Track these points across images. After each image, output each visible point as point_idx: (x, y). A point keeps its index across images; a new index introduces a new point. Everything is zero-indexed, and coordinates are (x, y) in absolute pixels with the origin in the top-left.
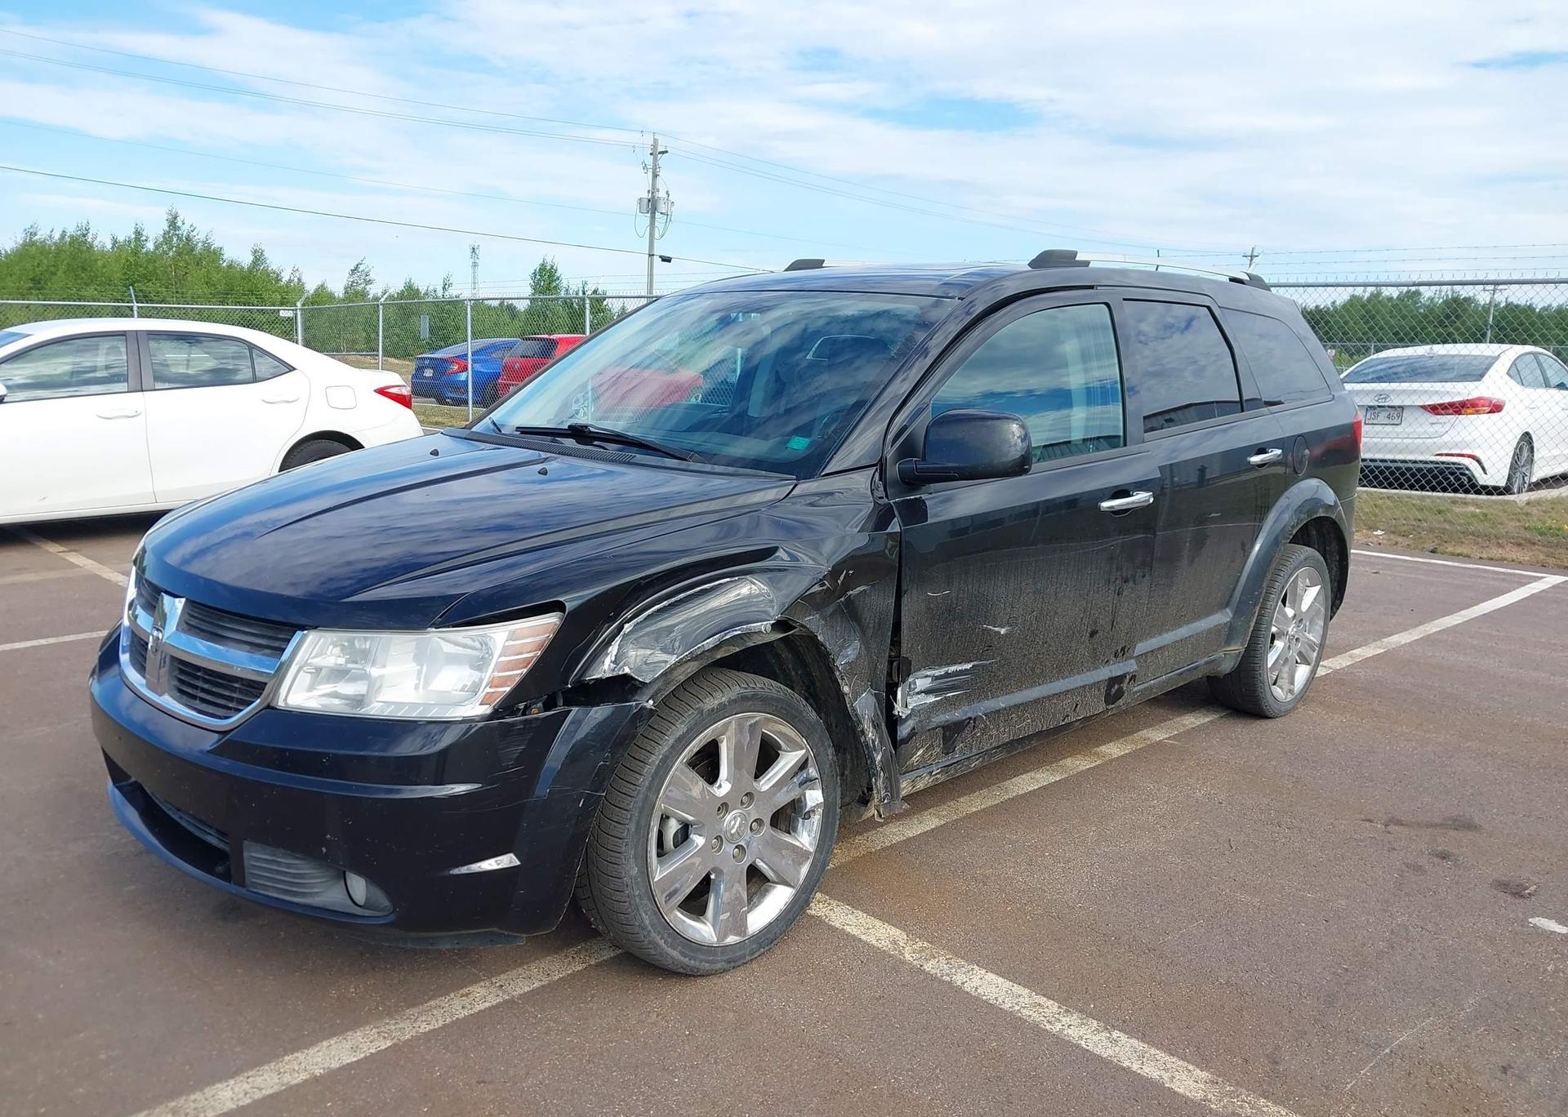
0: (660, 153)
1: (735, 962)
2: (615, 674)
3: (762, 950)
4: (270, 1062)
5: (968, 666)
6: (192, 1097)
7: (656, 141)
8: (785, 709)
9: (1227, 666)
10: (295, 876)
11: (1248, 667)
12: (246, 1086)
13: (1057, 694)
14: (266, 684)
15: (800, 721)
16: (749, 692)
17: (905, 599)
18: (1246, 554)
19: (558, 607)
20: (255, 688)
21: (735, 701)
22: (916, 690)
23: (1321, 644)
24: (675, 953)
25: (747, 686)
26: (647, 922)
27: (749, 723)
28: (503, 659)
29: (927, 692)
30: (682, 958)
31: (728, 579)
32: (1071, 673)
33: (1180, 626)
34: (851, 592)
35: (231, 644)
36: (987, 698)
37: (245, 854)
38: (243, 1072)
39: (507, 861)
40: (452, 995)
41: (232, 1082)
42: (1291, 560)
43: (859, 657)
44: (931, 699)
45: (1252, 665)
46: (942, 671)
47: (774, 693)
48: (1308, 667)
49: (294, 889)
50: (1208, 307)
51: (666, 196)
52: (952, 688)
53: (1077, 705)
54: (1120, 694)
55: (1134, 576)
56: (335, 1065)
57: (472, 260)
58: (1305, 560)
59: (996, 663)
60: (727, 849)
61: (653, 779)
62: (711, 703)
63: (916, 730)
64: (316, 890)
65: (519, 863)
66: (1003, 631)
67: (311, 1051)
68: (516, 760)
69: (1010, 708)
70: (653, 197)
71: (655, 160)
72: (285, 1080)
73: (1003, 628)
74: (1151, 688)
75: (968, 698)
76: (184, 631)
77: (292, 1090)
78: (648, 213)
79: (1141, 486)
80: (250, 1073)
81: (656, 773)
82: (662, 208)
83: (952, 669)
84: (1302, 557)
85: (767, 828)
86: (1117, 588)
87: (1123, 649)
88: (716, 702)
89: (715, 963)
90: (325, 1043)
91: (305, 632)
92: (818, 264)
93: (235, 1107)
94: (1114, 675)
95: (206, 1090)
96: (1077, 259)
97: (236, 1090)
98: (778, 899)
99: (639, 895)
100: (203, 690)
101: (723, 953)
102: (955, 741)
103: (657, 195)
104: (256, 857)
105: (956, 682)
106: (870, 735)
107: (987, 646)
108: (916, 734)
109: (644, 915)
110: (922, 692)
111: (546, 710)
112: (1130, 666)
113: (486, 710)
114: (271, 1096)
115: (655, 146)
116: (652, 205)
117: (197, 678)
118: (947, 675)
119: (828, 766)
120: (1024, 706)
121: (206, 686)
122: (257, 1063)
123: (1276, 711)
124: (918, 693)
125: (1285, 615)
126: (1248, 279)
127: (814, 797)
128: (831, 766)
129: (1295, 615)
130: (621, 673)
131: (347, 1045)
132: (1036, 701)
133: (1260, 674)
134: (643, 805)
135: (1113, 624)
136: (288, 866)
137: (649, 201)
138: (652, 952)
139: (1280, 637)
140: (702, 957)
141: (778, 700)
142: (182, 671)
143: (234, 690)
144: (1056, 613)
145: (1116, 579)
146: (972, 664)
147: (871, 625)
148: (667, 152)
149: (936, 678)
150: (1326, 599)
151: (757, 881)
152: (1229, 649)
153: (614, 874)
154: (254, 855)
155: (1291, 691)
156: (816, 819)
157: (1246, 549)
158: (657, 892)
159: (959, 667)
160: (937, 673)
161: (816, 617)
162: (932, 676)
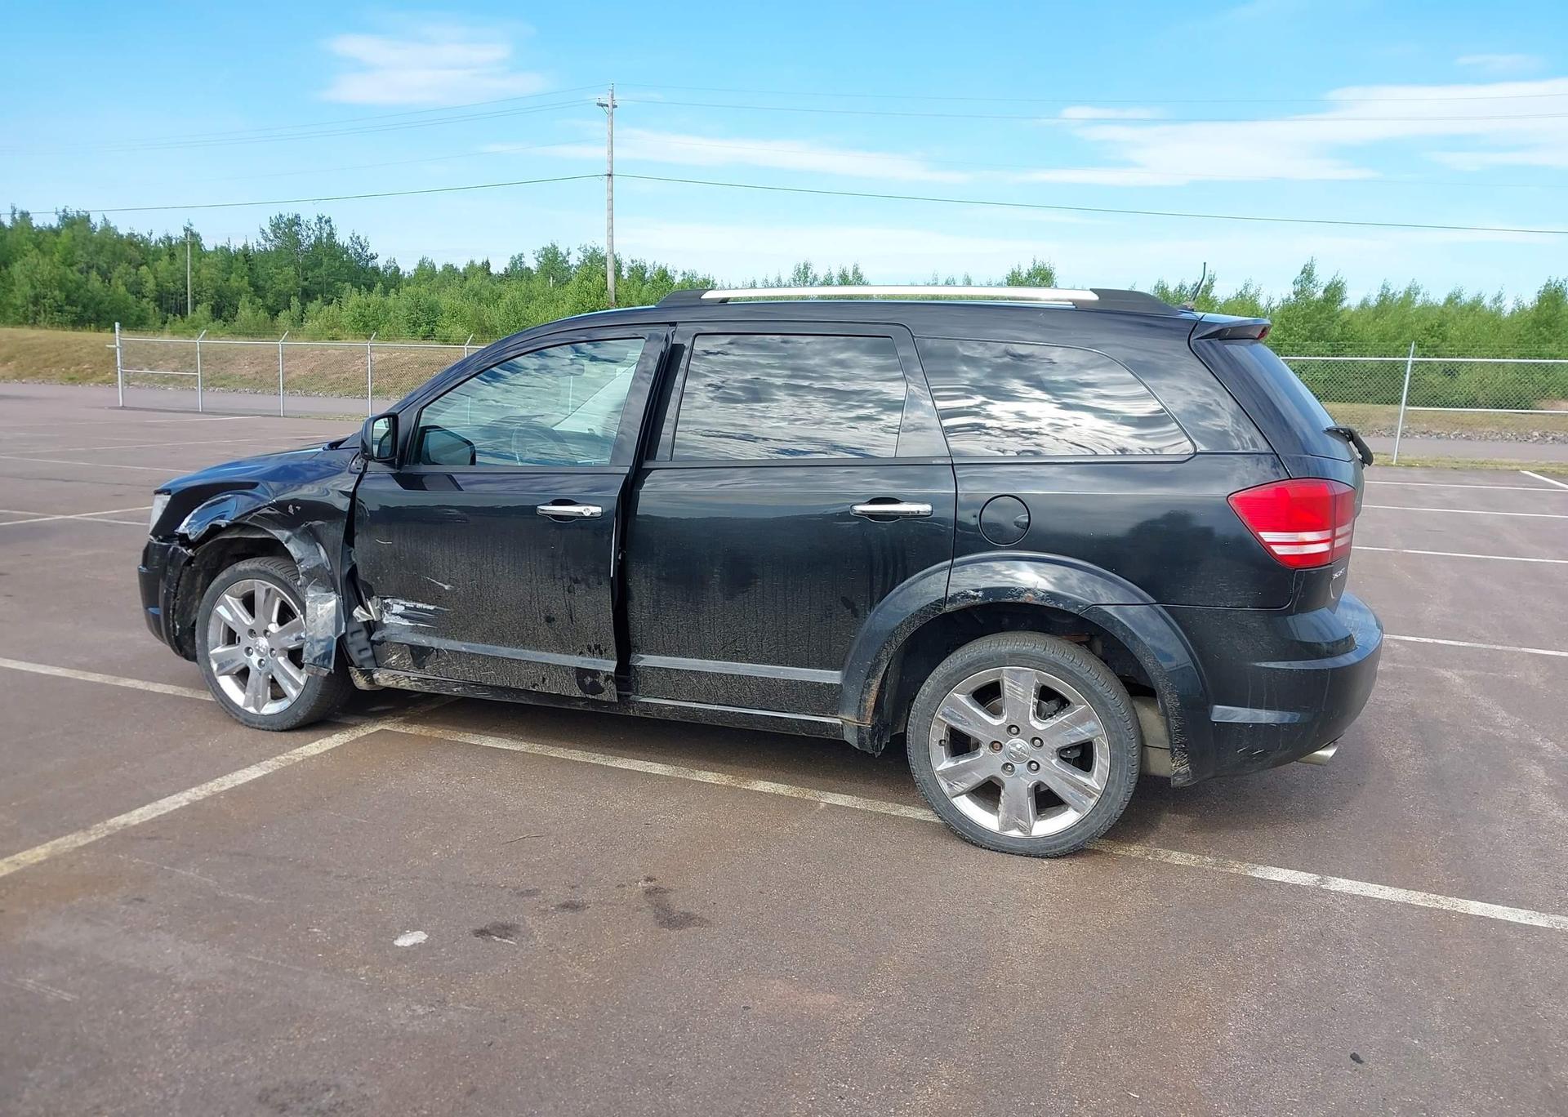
1: (245, 722)
5: (432, 608)
9: (851, 739)
18: (860, 615)
21: (254, 571)
22: (393, 612)
25: (263, 565)
29: (403, 616)
32: (537, 647)
34: (311, 523)
44: (406, 623)
46: (412, 605)
48: (1077, 812)
52: (421, 620)
53: (544, 679)
54: (597, 687)
55: (585, 580)
58: (1012, 655)
59: (450, 612)
60: (255, 658)
63: (388, 639)
66: (446, 588)
69: (470, 654)
73: (448, 584)
75: (437, 633)
79: (586, 500)
83: (419, 605)
84: (1002, 650)
85: (279, 657)
86: (566, 585)
87: (598, 647)
94: (584, 667)
102: (424, 660)
105: (423, 616)
107: (439, 597)
108: (388, 641)
110: (398, 615)
112: (608, 667)
118: (415, 608)
120: (484, 658)
124: (395, 614)
129: (1010, 727)
135: (571, 618)
144: (498, 588)
145: (562, 578)
146: (434, 607)
149: (406, 608)
152: (844, 717)
157: (857, 610)
158: (212, 660)
159: (425, 606)
160: (408, 604)
161: (287, 533)
162: (405, 605)
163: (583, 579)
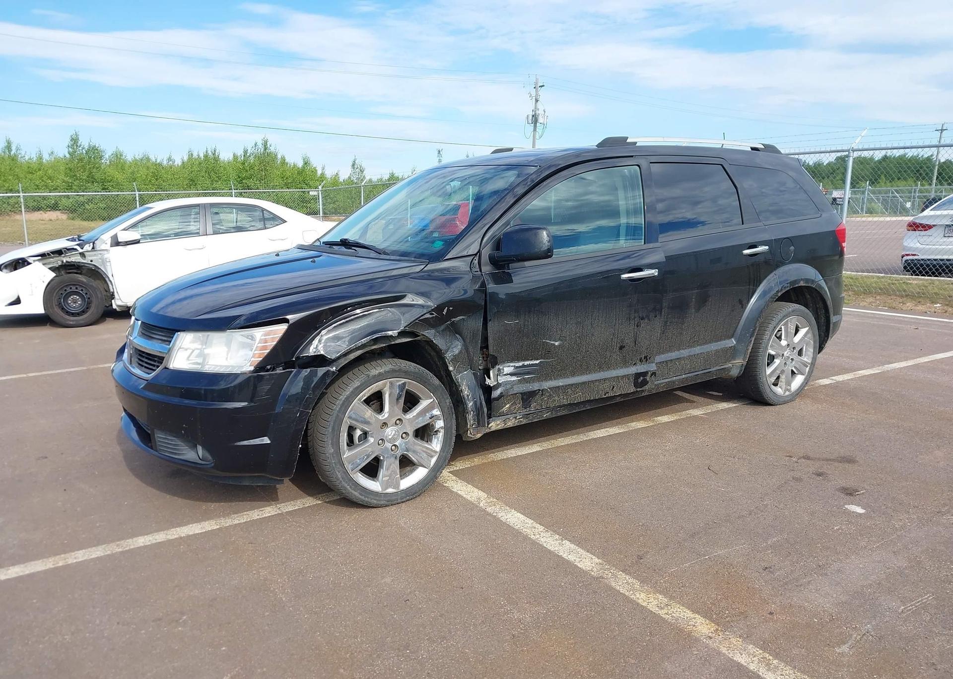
0: (540, 87)
1: (392, 501)
2: (316, 354)
3: (408, 498)
4: (164, 531)
5: (537, 362)
6: (128, 541)
7: (537, 79)
8: (419, 378)
9: (735, 372)
10: (175, 445)
11: (750, 374)
12: (151, 538)
13: (598, 380)
14: (164, 357)
15: (429, 384)
16: (397, 368)
17: (490, 324)
18: (744, 307)
19: (287, 321)
20: (161, 359)
21: (388, 372)
22: (504, 373)
23: (812, 363)
24: (356, 494)
25: (395, 365)
26: (340, 476)
27: (398, 384)
28: (260, 345)
29: (512, 374)
30: (360, 497)
31: (378, 310)
32: (609, 368)
33: (694, 347)
34: (454, 319)
35: (155, 340)
36: (551, 379)
37: (156, 435)
38: (152, 533)
39: (266, 440)
40: (256, 510)
41: (146, 536)
42: (782, 311)
43: (460, 352)
44: (514, 378)
45: (755, 373)
46: (520, 364)
47: (412, 369)
48: (803, 376)
49: (174, 451)
50: (721, 165)
51: (543, 113)
52: (528, 373)
53: (613, 387)
54: (645, 382)
55: (648, 317)
56: (191, 533)
57: (438, 158)
58: (793, 311)
59: (555, 361)
60: (388, 446)
61: (341, 407)
62: (374, 372)
63: (504, 394)
64: (183, 452)
65: (269, 442)
66: (557, 344)
67: (184, 528)
68: (266, 392)
69: (566, 386)
70: (536, 114)
71: (537, 91)
72: (168, 537)
73: (557, 342)
74: (674, 382)
75: (539, 379)
76: (140, 336)
77: (169, 541)
78: (532, 123)
79: (651, 266)
80: (155, 534)
81: (343, 404)
82: (541, 120)
83: (526, 363)
84: (790, 310)
85: (411, 438)
86: (636, 323)
87: (646, 357)
88: (377, 372)
89: (380, 501)
90: (191, 525)
91: (179, 333)
92: (511, 150)
93: (143, 545)
94: (639, 371)
95: (134, 539)
96: (627, 141)
97: (146, 539)
98: (419, 474)
99: (334, 463)
100: (146, 363)
101: (384, 496)
102: (530, 402)
103: (537, 112)
104: (160, 436)
105: (529, 370)
106: (466, 392)
107: (548, 352)
108: (503, 396)
109: (337, 473)
110: (508, 374)
111: (283, 370)
112: (652, 367)
113: (252, 368)
114: (159, 543)
115: (536, 83)
116: (535, 119)
117: (143, 357)
118: (524, 366)
119: (446, 409)
120: (576, 386)
121: (146, 360)
122: (158, 530)
123: (776, 401)
124: (505, 375)
125: (781, 346)
126: (763, 147)
127: (440, 424)
128: (448, 409)
129: (788, 345)
130: (319, 354)
131: (200, 526)
132: (584, 383)
133: (760, 378)
134: (335, 420)
135: (635, 343)
136: (172, 440)
137: (533, 116)
138: (344, 492)
139: (777, 358)
140: (372, 497)
141: (415, 373)
142: (140, 355)
143: (155, 361)
144: (593, 335)
145: (635, 318)
146: (540, 361)
147: (468, 337)
148: (543, 86)
149: (517, 367)
150: (814, 336)
151: (406, 464)
152: (735, 362)
153: (322, 452)
154: (159, 435)
155: (789, 390)
156: (441, 435)
157: (743, 304)
158: (345, 463)
159: (531, 362)
160: (517, 365)
161: (433, 331)
162: (514, 366)
163: (647, 316)
